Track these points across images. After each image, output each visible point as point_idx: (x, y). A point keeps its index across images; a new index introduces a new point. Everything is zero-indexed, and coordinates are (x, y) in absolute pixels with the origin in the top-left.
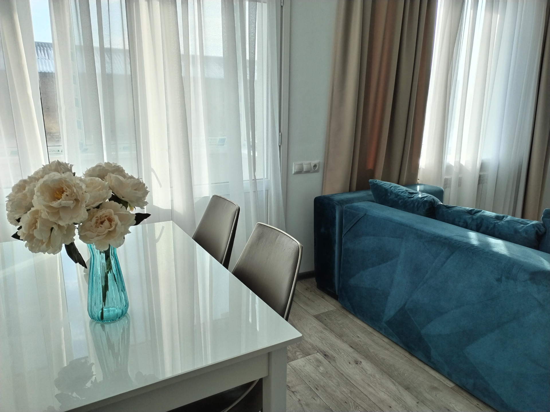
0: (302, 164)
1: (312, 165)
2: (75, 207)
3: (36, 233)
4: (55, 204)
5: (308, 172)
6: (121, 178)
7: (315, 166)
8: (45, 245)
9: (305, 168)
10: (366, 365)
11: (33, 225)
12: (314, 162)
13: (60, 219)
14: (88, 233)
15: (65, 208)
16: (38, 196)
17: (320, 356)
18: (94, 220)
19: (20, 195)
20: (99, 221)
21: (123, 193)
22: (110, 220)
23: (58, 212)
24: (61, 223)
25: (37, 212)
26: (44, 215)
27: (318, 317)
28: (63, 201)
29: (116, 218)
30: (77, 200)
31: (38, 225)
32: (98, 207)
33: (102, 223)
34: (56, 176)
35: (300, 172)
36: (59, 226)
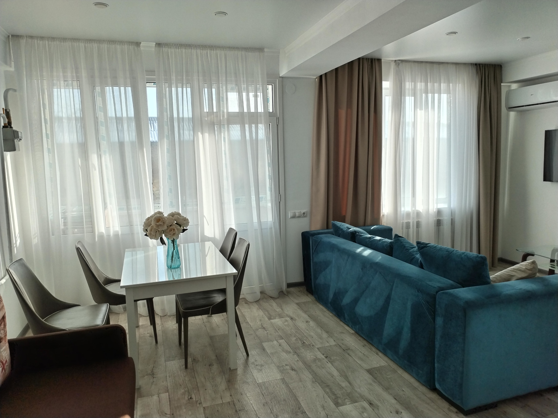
0: (295, 212)
1: (302, 213)
2: (163, 225)
3: (152, 233)
4: (158, 224)
5: (299, 217)
6: (179, 217)
7: (304, 213)
8: (154, 237)
9: (297, 214)
10: (312, 323)
11: (151, 230)
12: (303, 211)
13: (159, 228)
14: (167, 234)
15: (160, 225)
16: (153, 221)
17: (288, 319)
18: (169, 229)
19: (147, 222)
20: (171, 230)
21: (180, 222)
22: (174, 230)
23: (158, 226)
24: (159, 230)
25: (152, 226)
26: (155, 227)
27: (297, 304)
28: (160, 223)
29: (176, 229)
30: (164, 223)
31: (153, 230)
32: (170, 226)
33: (171, 231)
34: (158, 215)
35: (294, 217)
36: (159, 231)
